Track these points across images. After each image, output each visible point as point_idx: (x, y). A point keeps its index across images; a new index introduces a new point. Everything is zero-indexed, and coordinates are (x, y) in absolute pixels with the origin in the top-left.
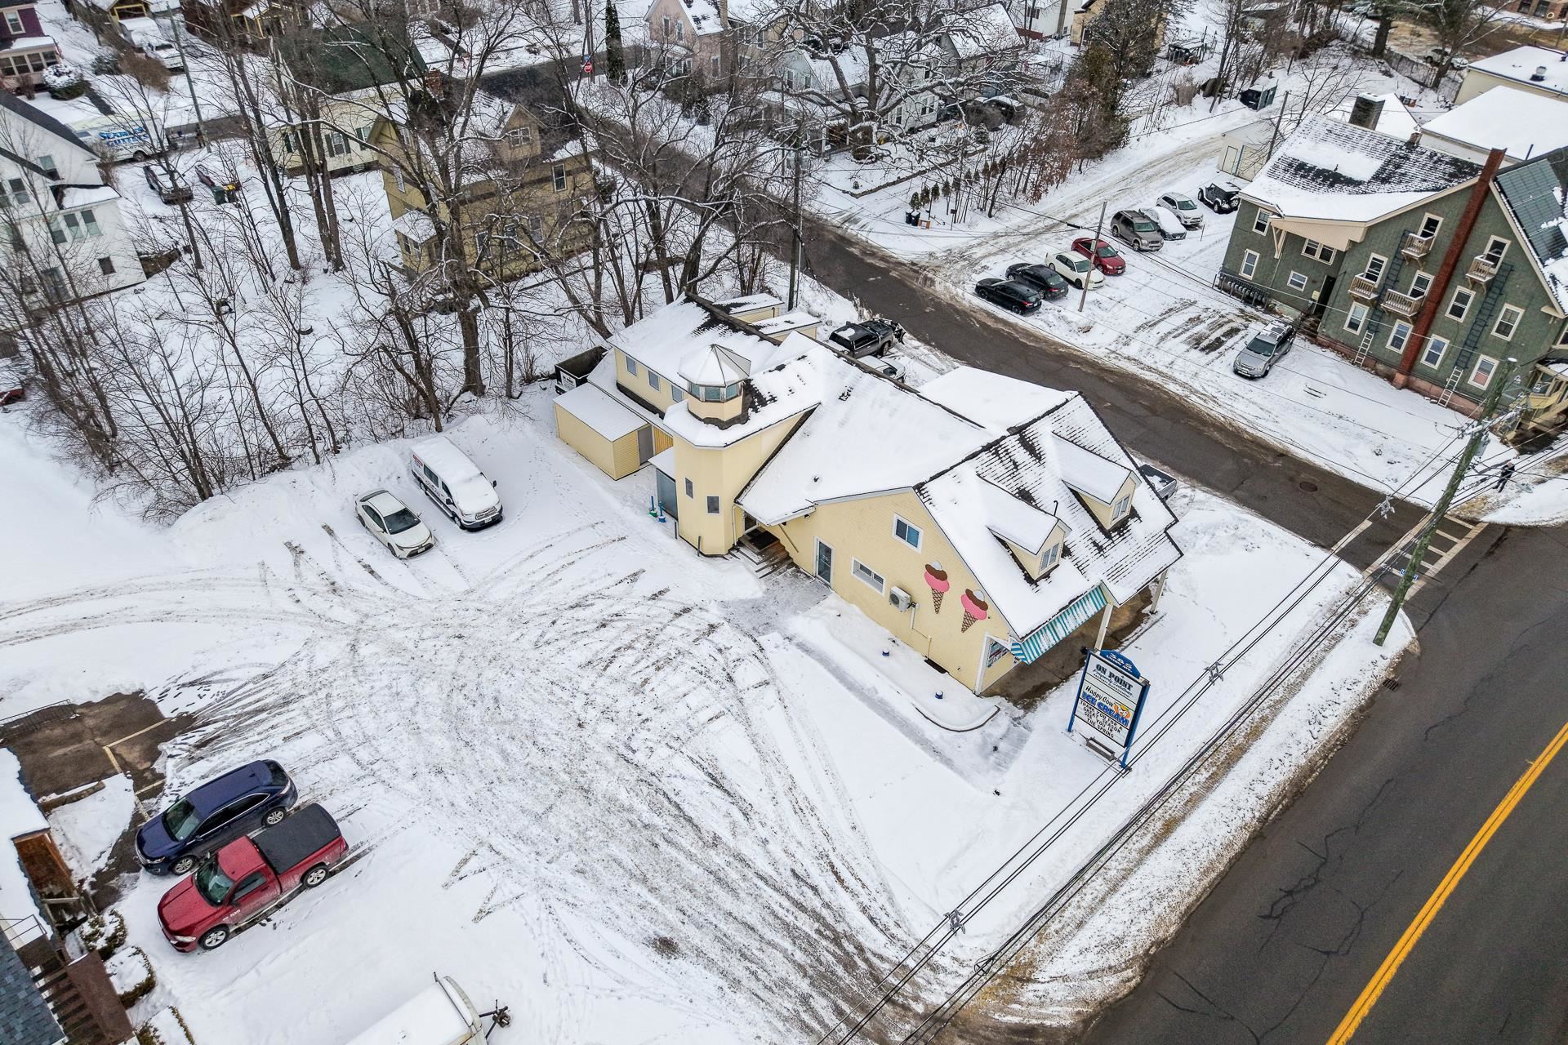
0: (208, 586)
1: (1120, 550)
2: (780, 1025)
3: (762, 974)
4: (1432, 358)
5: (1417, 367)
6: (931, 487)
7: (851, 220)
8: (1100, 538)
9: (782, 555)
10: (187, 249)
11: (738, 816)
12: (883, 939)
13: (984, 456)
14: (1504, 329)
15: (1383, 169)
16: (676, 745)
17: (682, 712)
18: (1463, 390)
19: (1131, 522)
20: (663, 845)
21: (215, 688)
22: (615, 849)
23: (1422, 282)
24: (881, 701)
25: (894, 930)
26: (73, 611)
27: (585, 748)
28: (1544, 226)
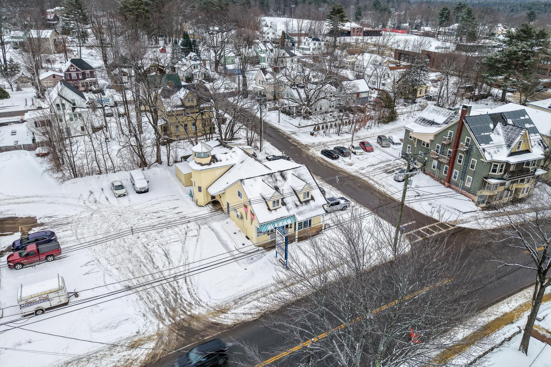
0: (65, 198)
1: (304, 207)
2: (148, 310)
3: (150, 298)
4: (455, 177)
5: (451, 180)
6: (245, 181)
7: (294, 133)
8: (298, 203)
9: (220, 207)
10: (105, 127)
11: (167, 263)
12: (189, 296)
13: (267, 176)
14: (472, 167)
15: (447, 120)
16: (160, 246)
17: (168, 238)
18: (464, 188)
19: (311, 201)
20: (143, 266)
21: (53, 219)
22: (130, 266)
23: (450, 152)
24: (226, 244)
25: (194, 295)
26: (30, 199)
27: (136, 243)
28: (483, 134)
